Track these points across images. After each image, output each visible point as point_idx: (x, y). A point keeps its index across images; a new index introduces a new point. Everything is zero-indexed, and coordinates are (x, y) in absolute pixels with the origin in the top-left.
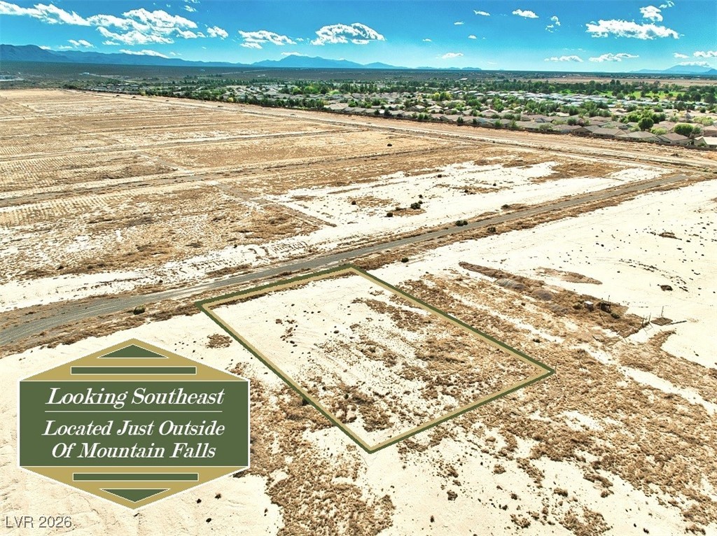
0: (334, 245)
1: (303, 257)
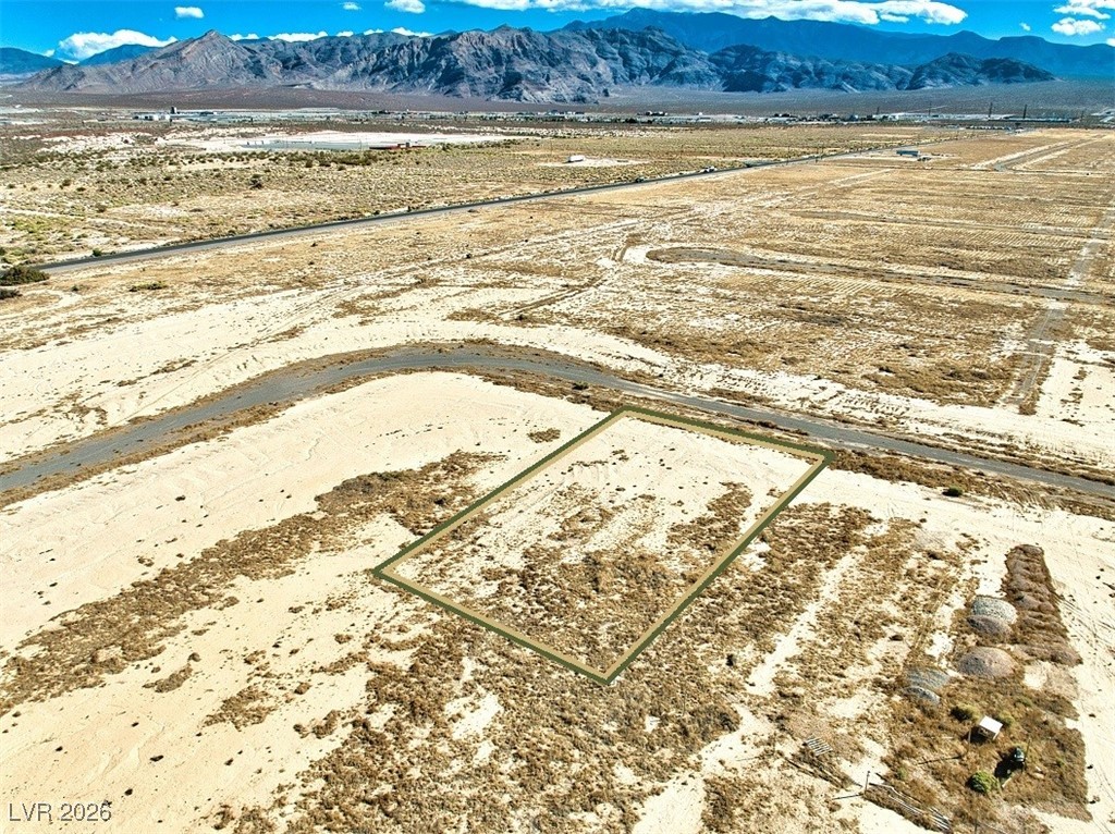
0: (936, 431)
1: (846, 422)
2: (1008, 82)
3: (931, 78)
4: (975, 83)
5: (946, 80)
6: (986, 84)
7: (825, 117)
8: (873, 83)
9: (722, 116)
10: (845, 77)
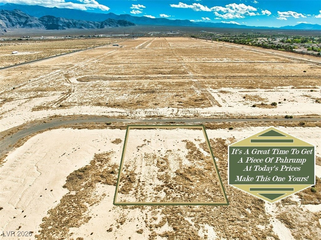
0: (209, 115)
1: (188, 117)
2: (125, 26)
3: (106, 25)
4: (117, 26)
5: (110, 26)
6: (120, 26)
7: (82, 36)
8: (90, 27)
9: (50, 37)
10: (82, 25)
